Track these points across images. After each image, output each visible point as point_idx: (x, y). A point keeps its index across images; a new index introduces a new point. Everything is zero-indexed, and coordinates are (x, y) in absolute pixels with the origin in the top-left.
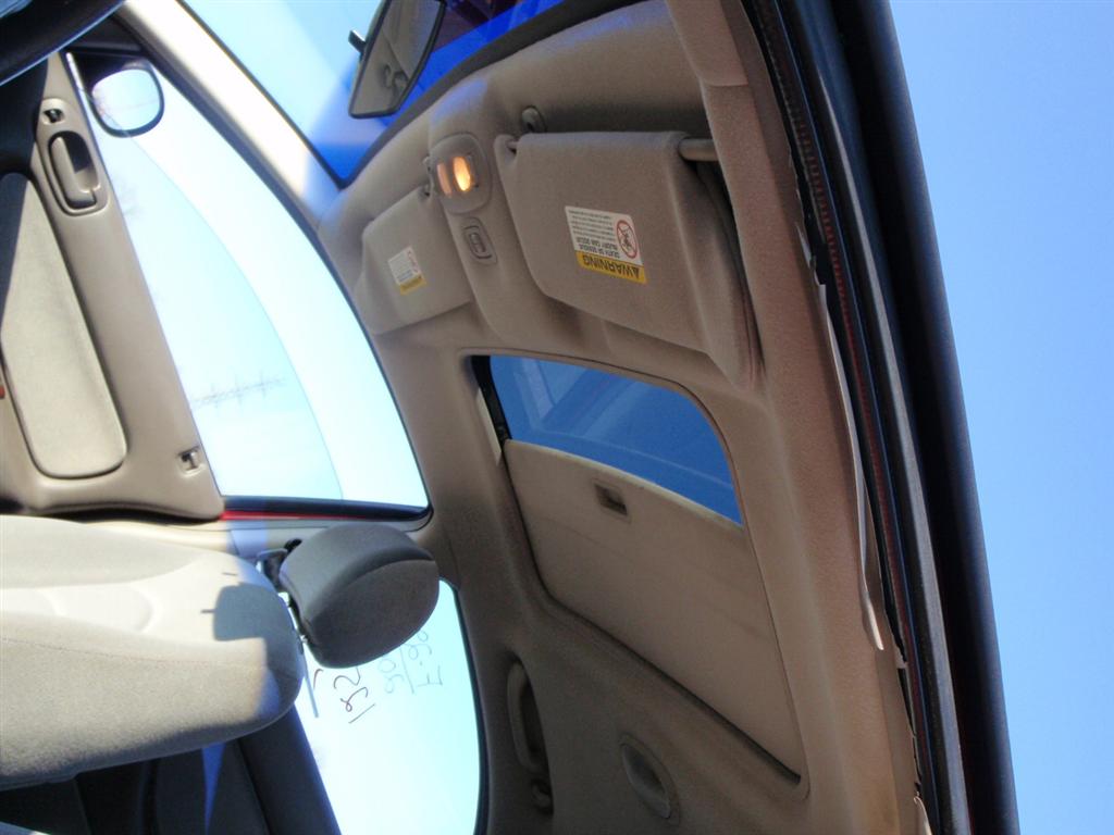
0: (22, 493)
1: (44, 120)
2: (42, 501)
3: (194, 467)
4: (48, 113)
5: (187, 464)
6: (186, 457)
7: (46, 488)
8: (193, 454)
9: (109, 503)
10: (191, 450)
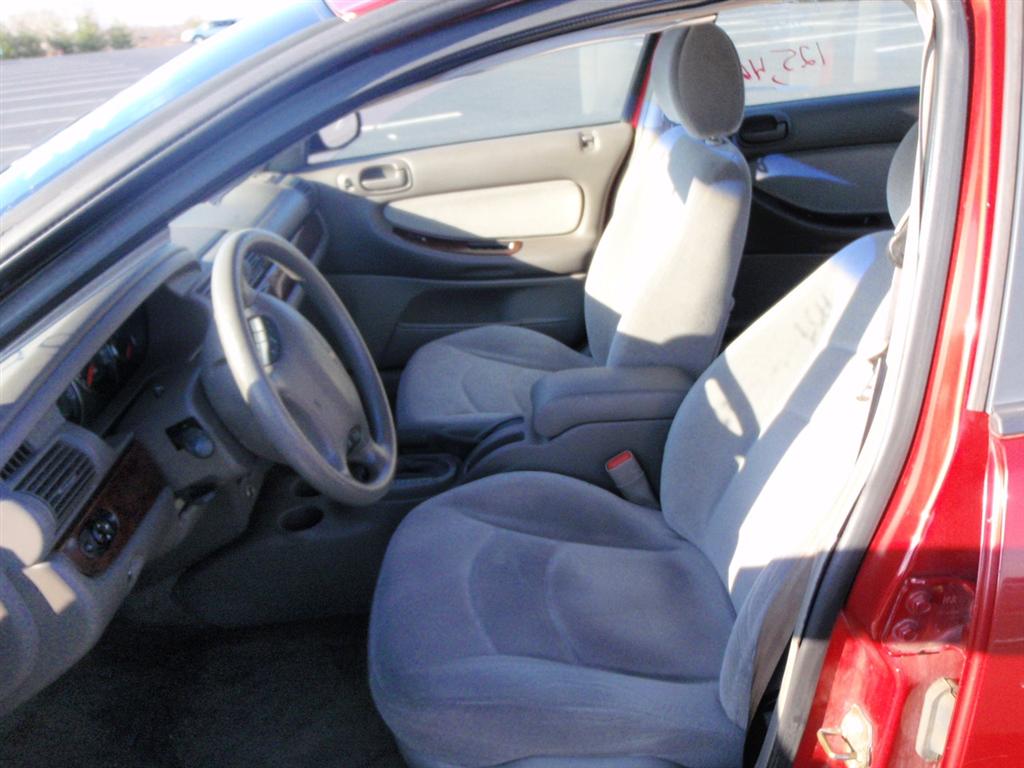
0: (582, 249)
1: (352, 190)
2: (591, 236)
3: (592, 140)
4: (347, 187)
5: (590, 144)
6: (584, 144)
7: (584, 232)
8: (584, 139)
9: (603, 201)
10: (581, 140)
